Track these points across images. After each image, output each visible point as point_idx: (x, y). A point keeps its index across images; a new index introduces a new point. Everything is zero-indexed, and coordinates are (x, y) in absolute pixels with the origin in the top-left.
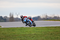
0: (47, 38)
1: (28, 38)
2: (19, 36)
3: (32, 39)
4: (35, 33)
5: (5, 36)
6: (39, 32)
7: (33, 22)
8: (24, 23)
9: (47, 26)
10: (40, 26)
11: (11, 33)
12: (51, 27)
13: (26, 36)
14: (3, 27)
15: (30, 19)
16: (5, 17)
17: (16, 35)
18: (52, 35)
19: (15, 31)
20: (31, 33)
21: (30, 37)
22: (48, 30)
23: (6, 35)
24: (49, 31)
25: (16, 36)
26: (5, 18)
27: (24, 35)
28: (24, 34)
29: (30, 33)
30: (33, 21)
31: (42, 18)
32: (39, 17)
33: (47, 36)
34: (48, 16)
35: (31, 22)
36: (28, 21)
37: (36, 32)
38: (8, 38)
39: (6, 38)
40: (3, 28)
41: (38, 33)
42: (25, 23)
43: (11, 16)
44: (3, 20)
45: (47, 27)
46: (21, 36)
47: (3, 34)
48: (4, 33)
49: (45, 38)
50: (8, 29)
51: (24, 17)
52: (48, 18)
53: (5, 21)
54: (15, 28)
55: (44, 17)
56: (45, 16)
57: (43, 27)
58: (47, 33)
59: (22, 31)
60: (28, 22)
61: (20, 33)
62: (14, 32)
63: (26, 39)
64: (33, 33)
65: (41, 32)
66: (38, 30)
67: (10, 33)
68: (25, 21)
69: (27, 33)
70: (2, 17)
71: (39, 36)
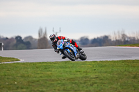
0: (125, 87)
1: (81, 86)
2: (59, 82)
3: (91, 89)
4: (97, 74)
5: (29, 82)
6: (106, 72)
7: (79, 49)
8: (58, 52)
9: (125, 59)
10: (109, 60)
11: (42, 75)
12: (133, 61)
13: (77, 81)
14: (22, 61)
15: (73, 42)
16: (27, 38)
17: (53, 78)
18: (136, 80)
19: (50, 69)
20: (89, 75)
21: (85, 83)
22: (127, 68)
23: (30, 79)
24: (131, 69)
25: (53, 80)
26: (28, 40)
27: (72, 80)
28: (72, 76)
29: (84, 75)
30: (80, 47)
31: (112, 40)
32: (106, 37)
33: (125, 83)
34: (128, 35)
35: (74, 49)
36: (67, 48)
37: (101, 72)
38: (33, 86)
39: (29, 85)
40: (24, 64)
41: (105, 75)
42: (60, 53)
43: (42, 36)
44: (23, 45)
45: (125, 61)
46: (64, 82)
47: (22, 76)
48: (25, 75)
49: (120, 86)
50: (35, 66)
51: (59, 38)
52: (127, 41)
53: (28, 48)
54: (51, 63)
55: (118, 38)
56: (121, 36)
57: (115, 62)
58: (126, 75)
59: (67, 70)
60: (68, 50)
61: (63, 74)
62: (49, 73)
63: (76, 89)
64: (93, 76)
65: (110, 73)
66: (103, 69)
67: (40, 75)
68: (61, 47)
69: (79, 75)
70: (20, 38)
71: (107, 81)
